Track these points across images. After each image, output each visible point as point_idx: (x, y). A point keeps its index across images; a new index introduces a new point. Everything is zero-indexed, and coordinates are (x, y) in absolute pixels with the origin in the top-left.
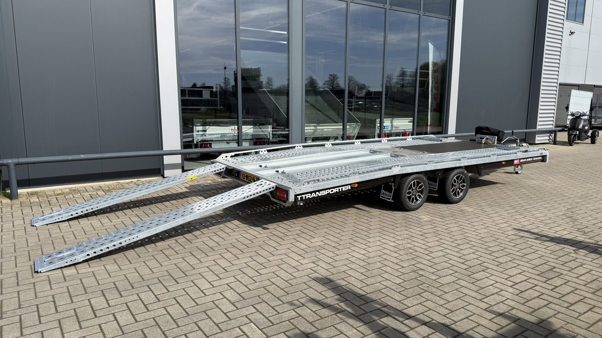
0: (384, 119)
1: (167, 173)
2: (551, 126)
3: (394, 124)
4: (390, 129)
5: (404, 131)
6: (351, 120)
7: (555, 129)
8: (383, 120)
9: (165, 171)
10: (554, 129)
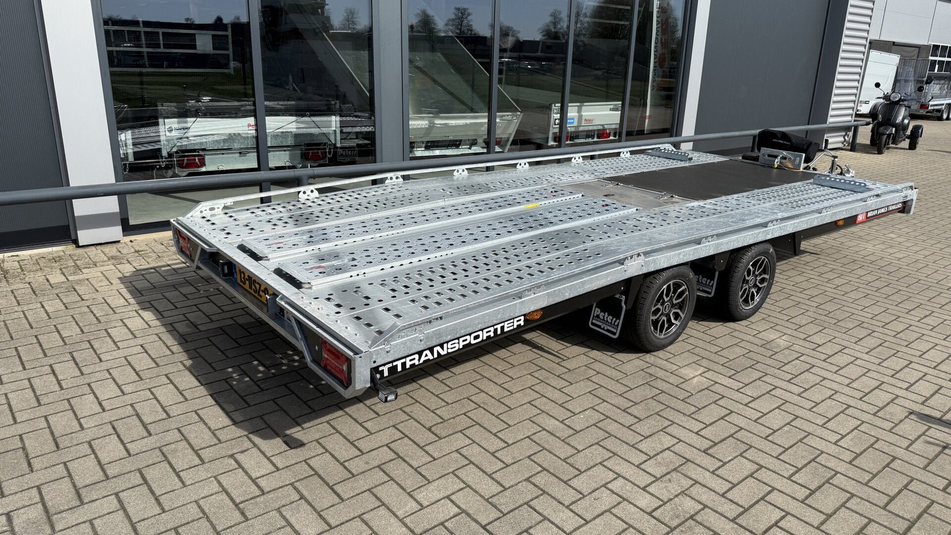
0: (570, 104)
1: (85, 236)
2: (849, 118)
3: (583, 114)
4: (575, 124)
5: (601, 128)
6: (505, 107)
7: (856, 123)
8: (568, 106)
9: (79, 232)
10: (853, 123)
